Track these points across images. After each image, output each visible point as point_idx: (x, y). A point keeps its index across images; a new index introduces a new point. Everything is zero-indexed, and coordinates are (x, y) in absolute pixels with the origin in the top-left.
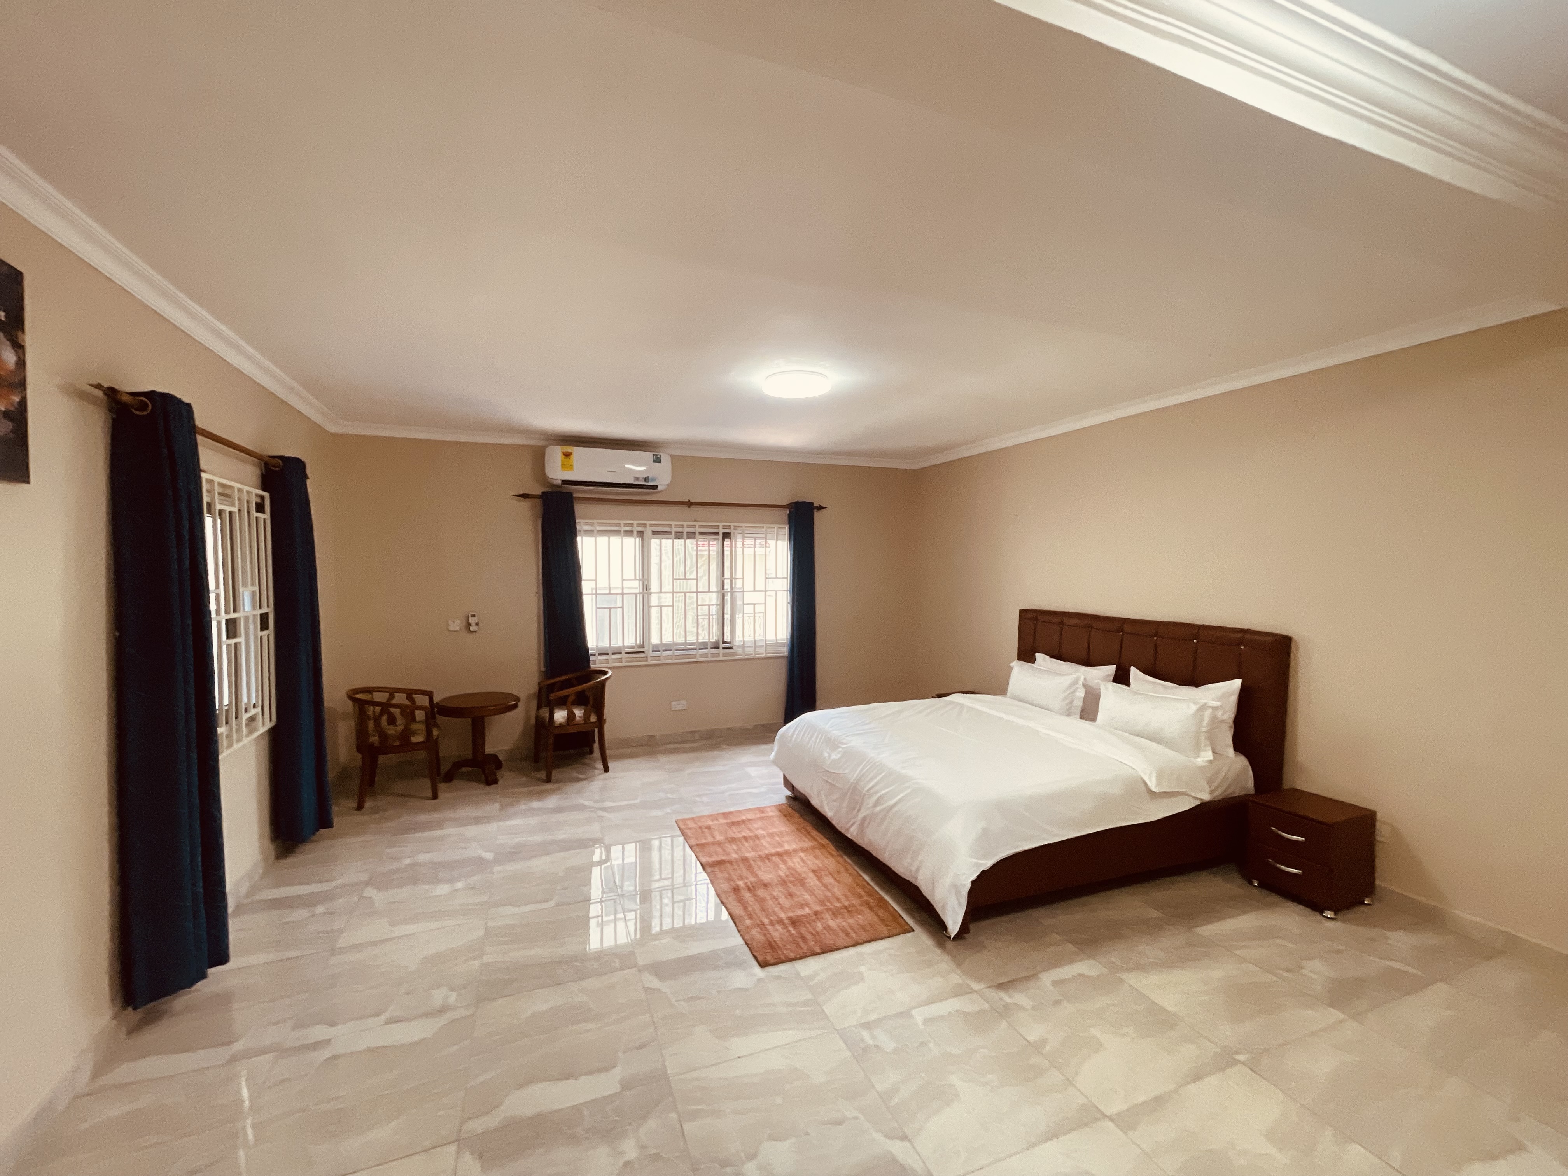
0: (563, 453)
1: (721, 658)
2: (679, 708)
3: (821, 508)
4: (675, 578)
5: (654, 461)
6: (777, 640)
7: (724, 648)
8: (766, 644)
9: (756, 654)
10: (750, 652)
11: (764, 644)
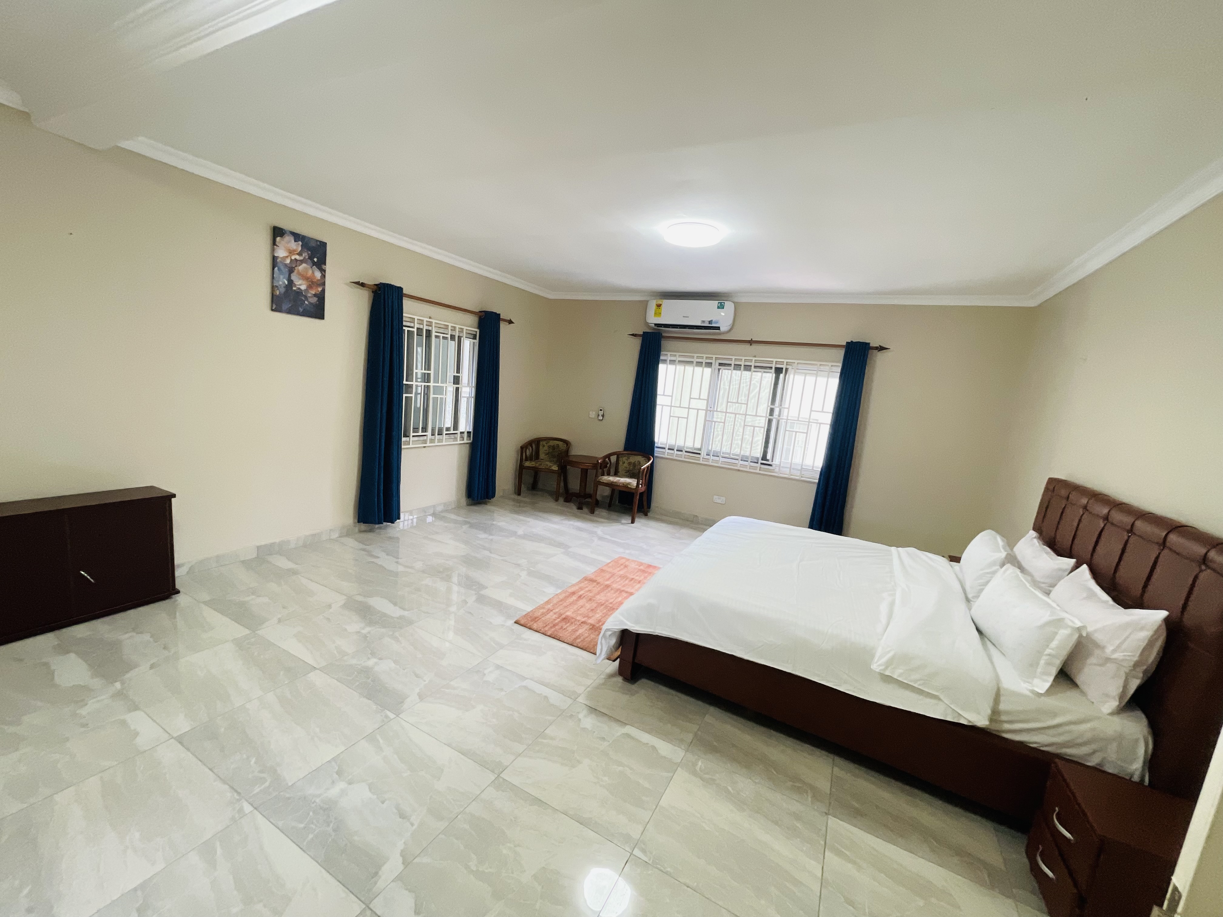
0: (657, 304)
1: (758, 471)
2: (719, 501)
3: (881, 349)
4: (729, 401)
5: (718, 308)
6: (813, 467)
7: (762, 464)
8: (802, 468)
9: (791, 475)
10: (785, 472)
11: (800, 468)
